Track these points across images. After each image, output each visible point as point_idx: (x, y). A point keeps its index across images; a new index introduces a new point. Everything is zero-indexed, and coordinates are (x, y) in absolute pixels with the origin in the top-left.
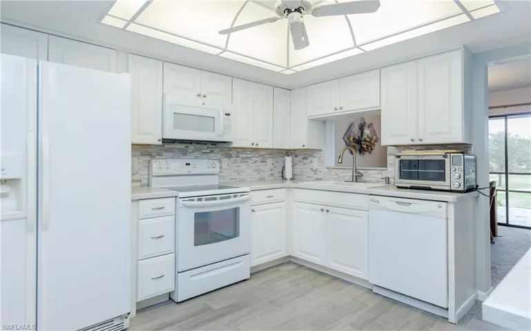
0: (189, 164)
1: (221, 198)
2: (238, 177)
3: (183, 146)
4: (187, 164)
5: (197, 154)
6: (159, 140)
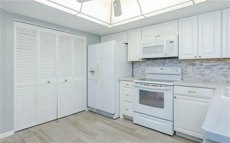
0: (162, 69)
1: (152, 86)
2: (202, 78)
3: (163, 60)
4: (161, 69)
5: (171, 64)
6: (139, 59)
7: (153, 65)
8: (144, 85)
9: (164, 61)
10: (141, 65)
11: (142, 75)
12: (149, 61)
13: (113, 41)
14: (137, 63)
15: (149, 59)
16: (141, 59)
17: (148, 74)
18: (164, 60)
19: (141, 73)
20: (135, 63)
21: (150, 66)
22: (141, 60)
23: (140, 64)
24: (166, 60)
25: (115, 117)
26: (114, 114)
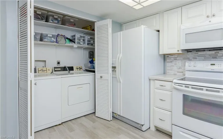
0: (214, 64)
1: (207, 90)
4: (211, 65)
6: (178, 51)
7: (196, 59)
8: (192, 88)
9: (215, 53)
10: (177, 58)
11: (178, 72)
12: (190, 53)
13: (143, 27)
14: (170, 56)
15: (188, 51)
16: (180, 50)
17: (189, 71)
18: (216, 51)
19: (177, 70)
20: (168, 57)
21: (191, 60)
22: (180, 52)
23: (175, 57)
24: (218, 51)
25: (144, 128)
26: (143, 125)
